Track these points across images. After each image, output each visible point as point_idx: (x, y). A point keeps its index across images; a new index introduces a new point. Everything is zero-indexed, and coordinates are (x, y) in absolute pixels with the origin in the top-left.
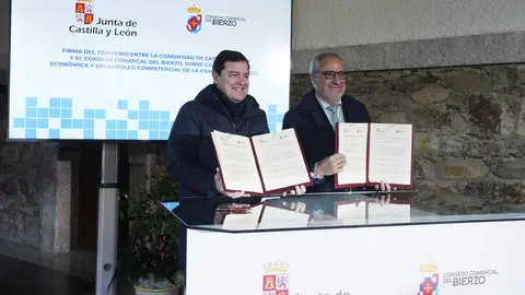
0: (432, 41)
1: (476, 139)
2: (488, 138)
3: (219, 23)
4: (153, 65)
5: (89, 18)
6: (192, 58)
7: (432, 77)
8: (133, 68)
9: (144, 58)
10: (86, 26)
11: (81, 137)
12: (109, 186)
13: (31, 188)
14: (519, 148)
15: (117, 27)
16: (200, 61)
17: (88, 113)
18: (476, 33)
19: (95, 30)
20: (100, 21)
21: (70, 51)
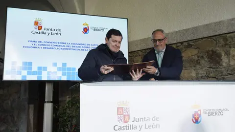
0: (189, 29)
1: (212, 69)
2: (217, 68)
3: (97, 30)
4: (68, 48)
5: (40, 28)
6: (85, 45)
7: (190, 45)
8: (59, 49)
9: (64, 45)
10: (39, 31)
11: (36, 79)
12: (48, 102)
13: (16, 118)
14: (232, 71)
15: (52, 31)
16: (89, 46)
17: (40, 68)
18: (207, 23)
19: (43, 33)
20: (45, 29)
21: (31, 41)
